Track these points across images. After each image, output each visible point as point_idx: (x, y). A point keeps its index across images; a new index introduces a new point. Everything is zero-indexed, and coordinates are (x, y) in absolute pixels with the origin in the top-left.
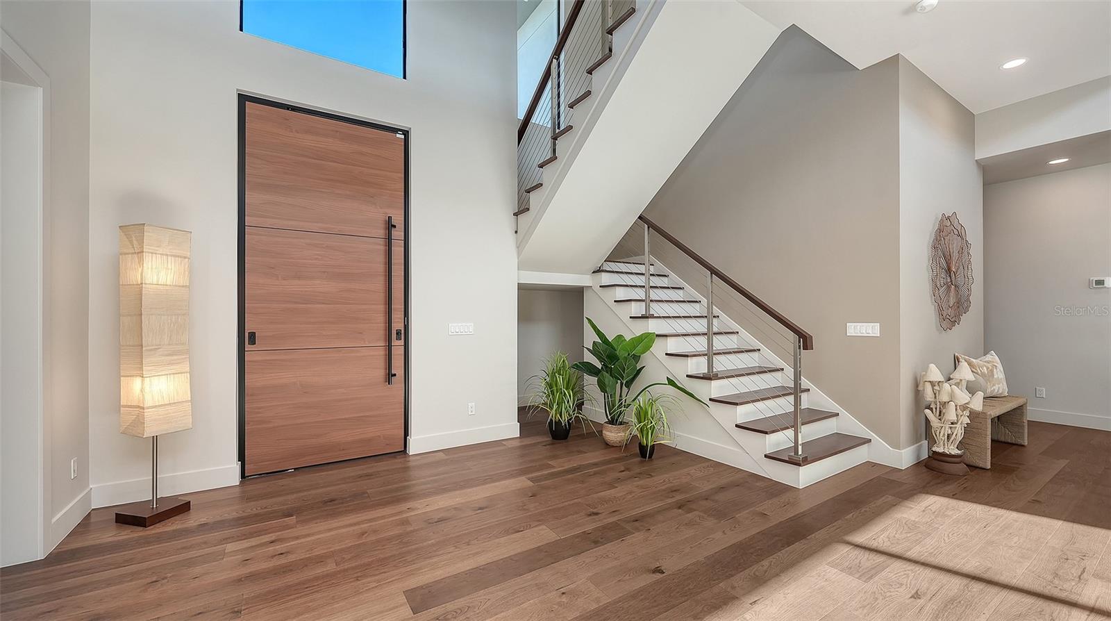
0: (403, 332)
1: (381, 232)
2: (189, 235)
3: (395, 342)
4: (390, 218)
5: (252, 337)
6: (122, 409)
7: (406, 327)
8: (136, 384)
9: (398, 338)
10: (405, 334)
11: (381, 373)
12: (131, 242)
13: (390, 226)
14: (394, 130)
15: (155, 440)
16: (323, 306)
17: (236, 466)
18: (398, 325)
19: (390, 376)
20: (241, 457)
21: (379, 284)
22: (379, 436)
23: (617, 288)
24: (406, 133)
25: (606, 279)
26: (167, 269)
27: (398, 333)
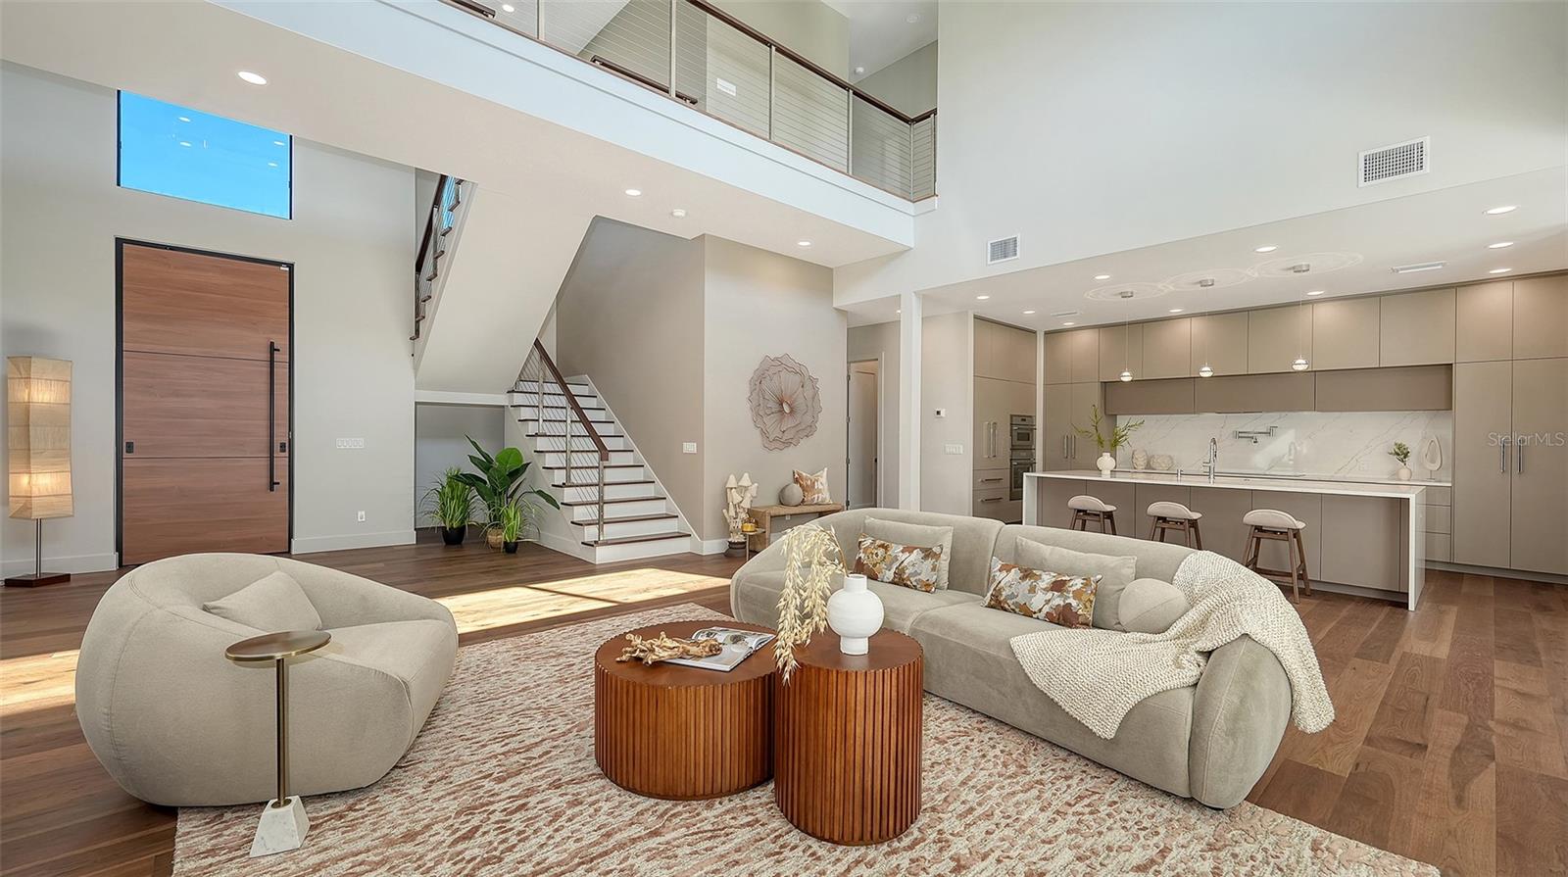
0: (287, 445)
1: (266, 356)
2: (70, 364)
3: (277, 453)
4: (272, 344)
5: (130, 447)
6: (11, 499)
7: (291, 442)
8: (25, 479)
9: (283, 450)
10: (289, 447)
11: (265, 481)
12: (18, 369)
13: (273, 349)
14: (280, 264)
15: (39, 522)
16: (203, 420)
17: (115, 556)
18: (281, 437)
19: (272, 484)
20: (119, 548)
21: (263, 403)
22: (261, 538)
23: (522, 408)
24: (291, 266)
25: (518, 399)
26: (51, 390)
27: (283, 446)
